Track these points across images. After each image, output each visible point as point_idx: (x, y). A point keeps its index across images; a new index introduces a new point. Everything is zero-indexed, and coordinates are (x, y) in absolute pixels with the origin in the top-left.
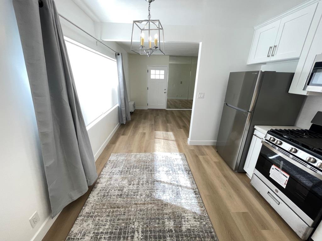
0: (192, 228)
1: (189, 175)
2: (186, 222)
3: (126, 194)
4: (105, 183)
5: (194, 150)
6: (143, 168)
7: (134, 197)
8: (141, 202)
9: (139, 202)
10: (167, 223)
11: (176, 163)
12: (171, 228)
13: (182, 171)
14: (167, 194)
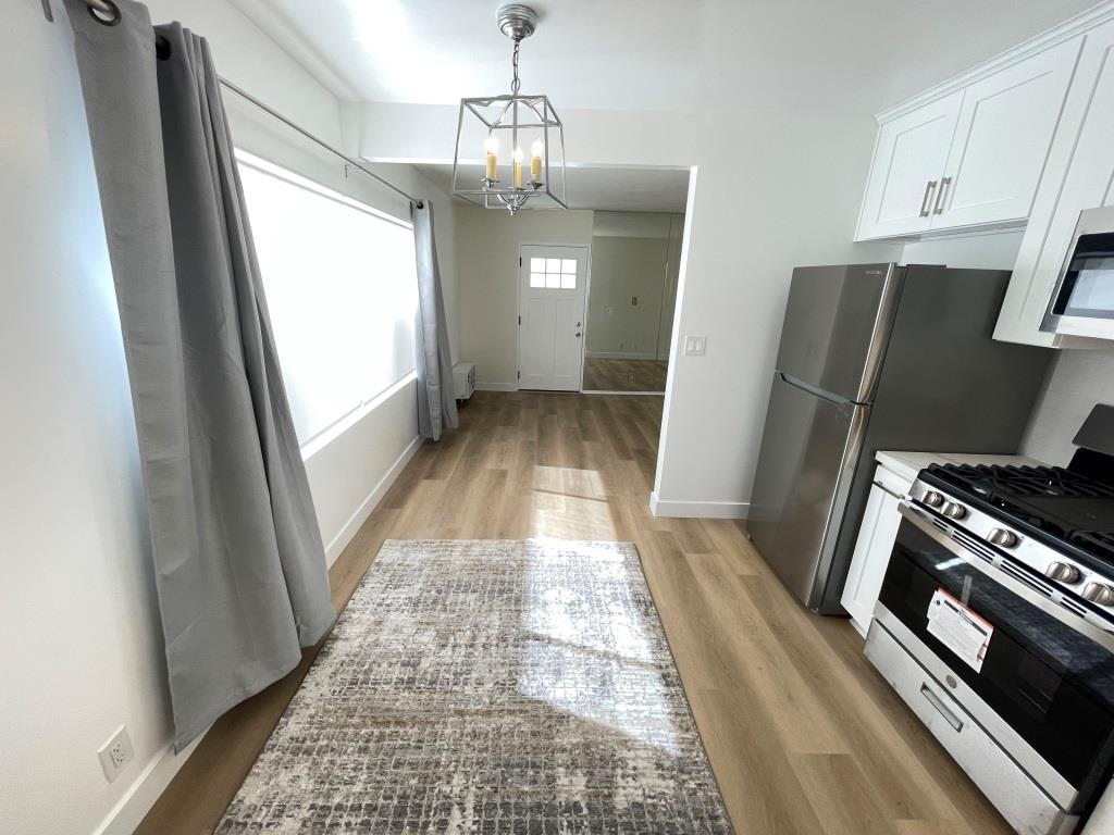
0: (650, 801)
1: (648, 619)
2: (630, 779)
3: (429, 677)
4: (360, 639)
5: (669, 533)
6: (492, 592)
7: (456, 688)
8: (479, 707)
9: (472, 707)
10: (563, 781)
11: (604, 575)
12: (577, 798)
13: (625, 602)
14: (569, 683)
